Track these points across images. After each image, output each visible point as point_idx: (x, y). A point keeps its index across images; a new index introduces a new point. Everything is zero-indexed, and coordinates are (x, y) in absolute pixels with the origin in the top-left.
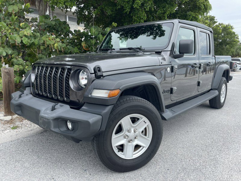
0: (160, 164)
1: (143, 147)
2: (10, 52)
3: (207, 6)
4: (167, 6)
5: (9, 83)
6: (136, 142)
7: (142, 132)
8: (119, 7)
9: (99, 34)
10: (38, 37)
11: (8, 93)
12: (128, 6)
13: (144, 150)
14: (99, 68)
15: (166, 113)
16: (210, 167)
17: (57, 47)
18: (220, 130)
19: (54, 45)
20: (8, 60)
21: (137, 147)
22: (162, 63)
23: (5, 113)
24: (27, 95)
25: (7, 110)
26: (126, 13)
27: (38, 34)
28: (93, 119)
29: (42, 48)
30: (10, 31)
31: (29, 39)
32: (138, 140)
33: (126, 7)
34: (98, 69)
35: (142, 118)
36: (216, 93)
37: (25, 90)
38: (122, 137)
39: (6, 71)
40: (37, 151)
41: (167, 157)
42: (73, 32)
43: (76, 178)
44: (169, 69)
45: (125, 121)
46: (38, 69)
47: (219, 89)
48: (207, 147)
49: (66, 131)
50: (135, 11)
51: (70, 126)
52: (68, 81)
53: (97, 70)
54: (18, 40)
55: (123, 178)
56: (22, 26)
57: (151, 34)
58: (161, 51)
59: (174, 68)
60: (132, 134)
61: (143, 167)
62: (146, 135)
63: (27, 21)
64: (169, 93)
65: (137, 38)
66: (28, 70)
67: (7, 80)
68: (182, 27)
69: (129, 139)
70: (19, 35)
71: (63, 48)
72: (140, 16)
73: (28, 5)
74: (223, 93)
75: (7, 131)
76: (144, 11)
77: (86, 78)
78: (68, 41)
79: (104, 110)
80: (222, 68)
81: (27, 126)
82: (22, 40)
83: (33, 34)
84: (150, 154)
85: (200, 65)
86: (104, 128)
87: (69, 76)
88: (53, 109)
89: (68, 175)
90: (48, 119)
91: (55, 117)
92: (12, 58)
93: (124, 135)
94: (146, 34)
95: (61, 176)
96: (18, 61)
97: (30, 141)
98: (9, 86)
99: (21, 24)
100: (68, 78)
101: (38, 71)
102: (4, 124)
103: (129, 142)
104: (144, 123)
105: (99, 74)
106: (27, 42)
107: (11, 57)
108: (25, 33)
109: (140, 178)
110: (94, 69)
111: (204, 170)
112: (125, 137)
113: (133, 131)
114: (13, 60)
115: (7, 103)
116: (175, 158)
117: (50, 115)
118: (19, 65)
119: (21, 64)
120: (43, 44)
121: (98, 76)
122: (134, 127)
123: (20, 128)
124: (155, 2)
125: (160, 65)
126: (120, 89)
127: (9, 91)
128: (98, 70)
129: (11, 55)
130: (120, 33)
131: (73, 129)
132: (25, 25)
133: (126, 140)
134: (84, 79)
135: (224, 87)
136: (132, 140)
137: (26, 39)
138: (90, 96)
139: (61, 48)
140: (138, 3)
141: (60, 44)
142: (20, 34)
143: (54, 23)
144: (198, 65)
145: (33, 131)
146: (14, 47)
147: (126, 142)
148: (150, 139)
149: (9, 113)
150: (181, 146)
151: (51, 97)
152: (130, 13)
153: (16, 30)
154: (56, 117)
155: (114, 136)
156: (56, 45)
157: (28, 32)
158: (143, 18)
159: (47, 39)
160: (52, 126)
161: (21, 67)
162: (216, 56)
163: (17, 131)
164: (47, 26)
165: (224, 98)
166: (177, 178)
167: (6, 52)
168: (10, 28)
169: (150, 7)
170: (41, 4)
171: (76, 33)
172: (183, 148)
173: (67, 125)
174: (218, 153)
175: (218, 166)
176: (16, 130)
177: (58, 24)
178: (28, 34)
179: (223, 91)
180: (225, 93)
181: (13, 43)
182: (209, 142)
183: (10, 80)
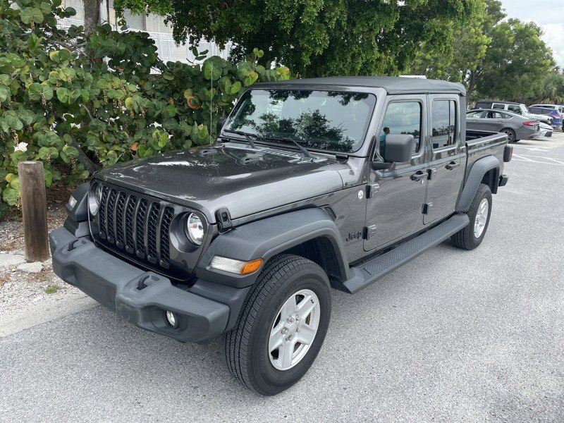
0: (332, 377)
1: (304, 344)
2: (30, 118)
4: (377, 16)
8: (269, 18)
9: (222, 77)
10: (88, 81)
11: (33, 215)
12: (289, 18)
13: (306, 350)
14: (226, 213)
15: (351, 280)
16: (421, 385)
17: (131, 105)
18: (458, 304)
19: (123, 100)
22: (346, 185)
23: (29, 254)
24: (83, 242)
25: (32, 250)
27: (90, 75)
28: (215, 312)
29: (97, 104)
30: (27, 69)
31: (70, 90)
33: (285, 20)
34: (224, 216)
36: (465, 219)
37: (77, 227)
39: (28, 170)
41: (346, 363)
43: (179, 402)
44: (361, 194)
46: (105, 192)
47: (472, 212)
48: (424, 342)
49: (165, 327)
51: (172, 319)
52: (168, 237)
54: (47, 93)
56: (54, 59)
58: (348, 156)
59: (372, 190)
63: (60, 37)
64: (361, 238)
66: (68, 154)
67: (30, 189)
70: (48, 80)
71: (145, 109)
72: (315, 40)
74: (482, 217)
75: (39, 298)
76: (325, 29)
77: (200, 227)
79: (233, 295)
82: (55, 93)
85: (429, 172)
88: (142, 286)
90: (132, 307)
91: (145, 305)
92: (35, 131)
95: (152, 399)
96: (48, 137)
97: (86, 323)
98: (34, 201)
99: (51, 54)
101: (104, 197)
102: (29, 281)
105: (225, 224)
106: (66, 98)
107: (33, 129)
108: (62, 76)
109: (293, 404)
110: (217, 214)
111: (410, 390)
114: (36, 135)
115: (32, 237)
116: (361, 365)
117: (136, 299)
118: (51, 146)
119: (55, 146)
120: (100, 96)
121: (223, 228)
123: (63, 290)
124: (350, 6)
125: (343, 189)
126: (263, 259)
127: (36, 211)
128: (223, 218)
131: (178, 324)
134: (198, 229)
135: (483, 205)
137: (65, 91)
138: (208, 268)
139: (139, 107)
141: (138, 98)
142: (50, 78)
144: (425, 174)
146: (37, 106)
148: (316, 329)
149: (36, 255)
151: (132, 252)
152: (293, 31)
154: (148, 304)
156: (128, 101)
157: (68, 72)
158: (320, 45)
159: (109, 86)
160: (141, 320)
161: (55, 152)
162: (468, 142)
163: (58, 297)
165: (483, 227)
167: (22, 120)
168: (28, 64)
171: (171, 69)
172: (380, 343)
173: (166, 316)
176: (54, 296)
178: (67, 77)
179: (482, 212)
180: (486, 217)
181: (37, 99)
182: (430, 333)
183: (38, 189)
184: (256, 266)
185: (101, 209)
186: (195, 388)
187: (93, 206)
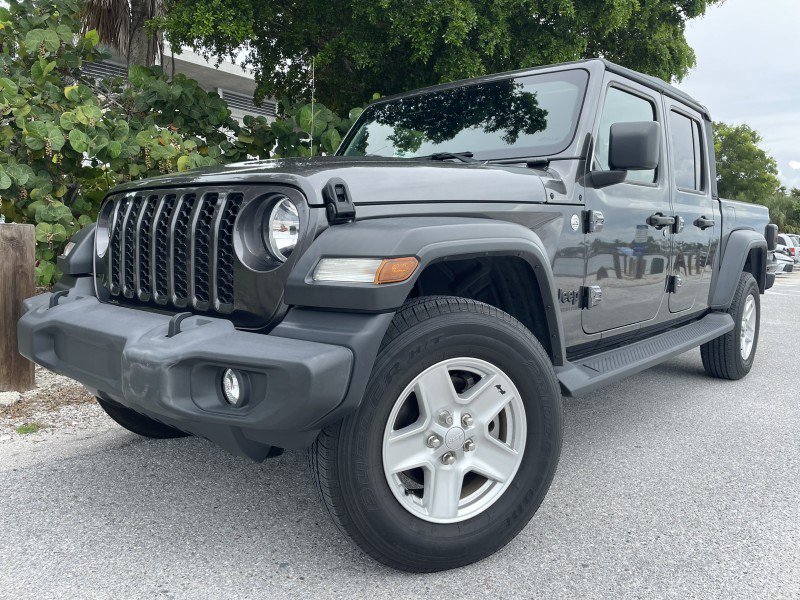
0: (555, 547)
1: (495, 482)
2: (25, 177)
3: (680, 51)
5: (18, 277)
6: (468, 463)
7: (491, 426)
8: (397, 42)
9: (326, 130)
10: (122, 132)
12: (426, 39)
13: (498, 492)
14: (340, 186)
15: (570, 371)
16: (733, 559)
17: (186, 167)
18: (749, 443)
19: (175, 159)
20: (19, 204)
21: (473, 480)
22: (552, 197)
24: (78, 298)
25: (5, 372)
26: (420, 61)
27: (126, 125)
29: (134, 170)
30: (28, 109)
31: (92, 137)
32: (475, 455)
33: (420, 43)
34: (340, 191)
35: (488, 375)
36: (727, 322)
37: (73, 285)
38: (421, 440)
39: (8, 233)
40: (108, 500)
41: (576, 525)
42: (242, 125)
43: (248, 590)
44: (576, 221)
45: (432, 382)
46: (123, 209)
47: (736, 311)
48: (711, 495)
49: (218, 407)
50: (448, 56)
51: (234, 392)
52: (230, 239)
53: (335, 194)
54: (55, 140)
55: (424, 591)
56: (70, 96)
57: (500, 124)
58: (549, 160)
59: (593, 219)
60: (454, 432)
61: (494, 557)
62: (502, 437)
64: (577, 303)
65: (452, 136)
67: (9, 265)
68: (615, 84)
69: (443, 449)
70: (58, 123)
72: (465, 72)
73: (93, 35)
74: (748, 327)
75: (3, 438)
76: (480, 57)
77: (293, 229)
78: (223, 152)
79: (360, 328)
80: (743, 241)
81: (74, 423)
82: (68, 142)
83: (105, 122)
84: (520, 509)
85: (676, 218)
86: (357, 398)
87: (232, 220)
88: (173, 330)
89: (220, 581)
90: (153, 365)
91: (180, 358)
92: (31, 200)
93: (427, 434)
94: (484, 124)
95: (195, 583)
96: (51, 208)
97: (81, 471)
98: (14, 286)
99: (67, 90)
100: (230, 229)
101: (121, 218)
103: (444, 459)
104: (498, 392)
105: (341, 207)
106: (84, 145)
107: (29, 197)
108: (81, 118)
110: (325, 193)
111: (714, 566)
112: (429, 443)
113: (457, 422)
114: (32, 206)
115: (7, 347)
116: (606, 528)
117: (161, 350)
118: (55, 222)
119: (62, 222)
120: (140, 159)
121: (338, 215)
122: (461, 405)
123: (48, 429)
125: (546, 203)
126: (418, 258)
128: (338, 196)
129: (29, 191)
130: (396, 123)
131: (245, 400)
132: (79, 93)
133: (432, 451)
134: (288, 233)
135: (749, 304)
136: (453, 454)
137: (83, 137)
138: (308, 281)
140: (460, 29)
141: (197, 157)
142: (62, 122)
143: (177, 91)
144: (668, 218)
145: (93, 441)
146: (39, 161)
147: (434, 460)
148: (519, 452)
149: (10, 382)
150: (621, 489)
151: (164, 301)
152: (432, 60)
153: (50, 110)
154: (186, 357)
155: (391, 436)
156: (182, 161)
157: (91, 114)
159: (155, 143)
160: (169, 390)
161: (61, 232)
162: (722, 200)
163: (38, 438)
164: (154, 99)
165: (750, 345)
166: (622, 594)
167: (12, 179)
168: (30, 102)
169: (496, 46)
170: (135, 40)
171: (249, 127)
172: (630, 496)
173: (222, 386)
174: (754, 515)
175: (761, 555)
176: (32, 437)
177: (191, 97)
178: (88, 119)
179: (748, 317)
180: (753, 328)
181: (38, 147)
182: (716, 481)
183: (21, 266)
184: (407, 270)
185: (114, 242)
186: (283, 565)
187: (102, 243)
